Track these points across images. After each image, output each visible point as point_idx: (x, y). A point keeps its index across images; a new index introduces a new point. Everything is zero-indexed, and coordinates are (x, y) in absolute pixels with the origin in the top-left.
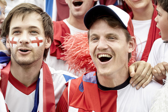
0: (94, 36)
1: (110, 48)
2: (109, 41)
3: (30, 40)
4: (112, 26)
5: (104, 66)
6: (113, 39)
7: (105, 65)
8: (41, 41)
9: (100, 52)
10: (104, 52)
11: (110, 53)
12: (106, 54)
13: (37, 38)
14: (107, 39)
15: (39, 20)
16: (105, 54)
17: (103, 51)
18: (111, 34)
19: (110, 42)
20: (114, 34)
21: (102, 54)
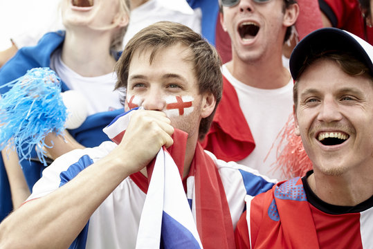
0: (310, 95)
1: (346, 118)
2: (344, 104)
3: (165, 104)
4: (350, 72)
5: (330, 153)
6: (351, 101)
7: (334, 151)
8: (189, 105)
9: (324, 128)
10: (333, 128)
11: (345, 128)
12: (338, 131)
13: (179, 98)
14: (338, 100)
15: (185, 60)
16: (334, 131)
17: (330, 125)
18: (347, 90)
19: (344, 107)
20: (355, 90)
21: (329, 132)
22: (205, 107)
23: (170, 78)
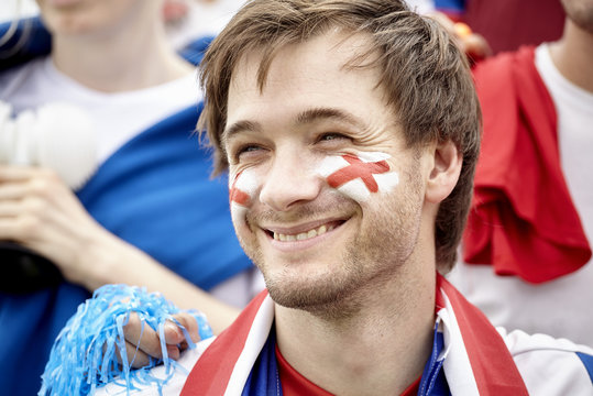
22: (434, 174)
23: (318, 120)
